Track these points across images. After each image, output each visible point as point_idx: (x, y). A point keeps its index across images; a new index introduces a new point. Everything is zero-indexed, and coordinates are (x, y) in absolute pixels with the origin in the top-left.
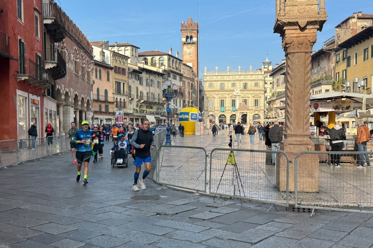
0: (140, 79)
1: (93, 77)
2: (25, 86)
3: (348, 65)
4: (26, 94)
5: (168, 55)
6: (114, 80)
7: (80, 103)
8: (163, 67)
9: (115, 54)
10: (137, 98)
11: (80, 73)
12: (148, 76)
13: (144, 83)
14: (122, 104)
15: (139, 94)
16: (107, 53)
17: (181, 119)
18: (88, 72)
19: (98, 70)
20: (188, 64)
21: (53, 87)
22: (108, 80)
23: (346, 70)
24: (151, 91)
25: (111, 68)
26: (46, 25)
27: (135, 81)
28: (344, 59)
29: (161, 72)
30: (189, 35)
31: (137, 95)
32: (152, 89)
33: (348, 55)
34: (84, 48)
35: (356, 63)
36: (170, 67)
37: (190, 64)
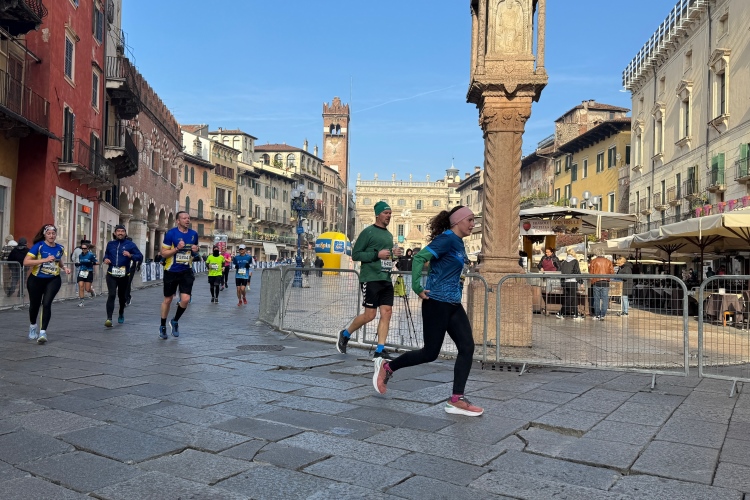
0: (256, 187)
1: (181, 179)
2: (70, 182)
3: (574, 178)
4: (71, 196)
5: (302, 151)
6: (215, 187)
7: (157, 218)
8: (293, 170)
9: (218, 146)
10: (250, 216)
11: (160, 171)
12: (268, 182)
13: (263, 193)
14: (226, 224)
15: (254, 210)
16: (206, 143)
17: (319, 250)
18: (173, 171)
19: (189, 169)
20: (332, 167)
21: (116, 189)
22: (205, 185)
23: (569, 186)
24: (273, 205)
25: (211, 167)
26: (110, 91)
27: (248, 188)
28: (567, 169)
29: (289, 176)
30: (335, 123)
31: (250, 211)
32: (274, 203)
33: (574, 163)
34: (168, 132)
35: (586, 176)
36: (304, 170)
37: (335, 168)
